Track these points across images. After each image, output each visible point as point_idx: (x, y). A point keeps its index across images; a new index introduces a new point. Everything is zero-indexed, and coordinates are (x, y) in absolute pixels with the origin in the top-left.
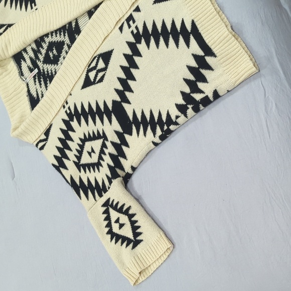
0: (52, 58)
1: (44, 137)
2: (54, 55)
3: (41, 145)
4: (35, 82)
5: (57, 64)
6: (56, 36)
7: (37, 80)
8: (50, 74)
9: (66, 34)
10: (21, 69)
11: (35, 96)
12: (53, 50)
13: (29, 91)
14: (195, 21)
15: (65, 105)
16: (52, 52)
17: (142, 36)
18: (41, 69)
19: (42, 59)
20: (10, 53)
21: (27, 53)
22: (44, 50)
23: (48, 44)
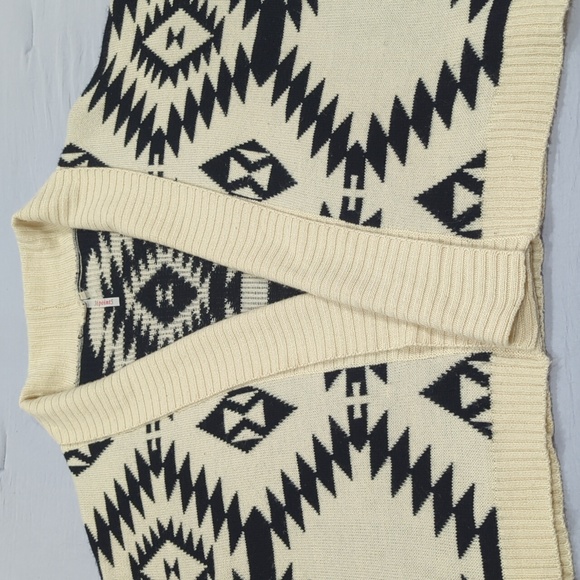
0: (159, 305)
1: (86, 452)
2: (165, 302)
3: (75, 462)
4: (106, 322)
5: (166, 326)
6: (184, 265)
7: (111, 320)
8: (143, 333)
9: (207, 280)
10: (85, 271)
11: (97, 349)
12: (167, 289)
13: (86, 328)
14: (499, 514)
15: (153, 427)
16: (164, 293)
17: (369, 437)
18: (129, 307)
19: (136, 289)
20: (71, 221)
21: (109, 245)
22: (148, 273)
23: (159, 266)
